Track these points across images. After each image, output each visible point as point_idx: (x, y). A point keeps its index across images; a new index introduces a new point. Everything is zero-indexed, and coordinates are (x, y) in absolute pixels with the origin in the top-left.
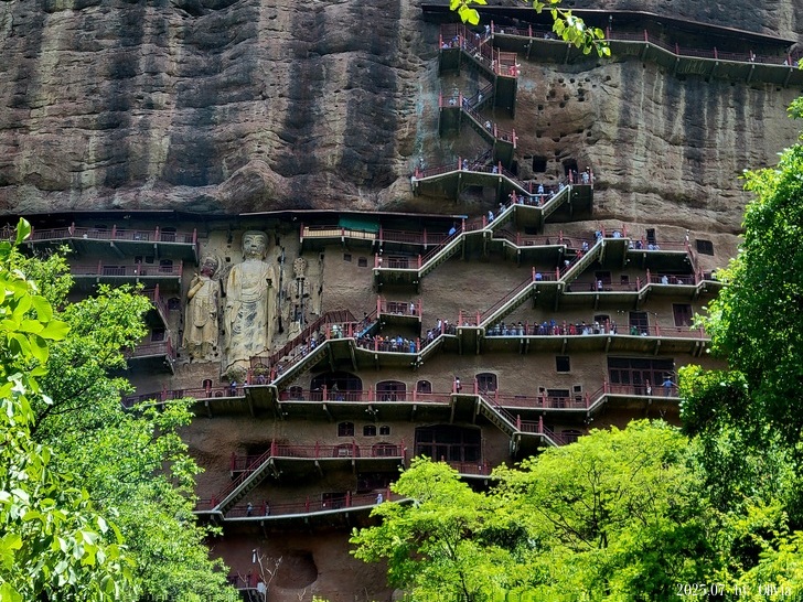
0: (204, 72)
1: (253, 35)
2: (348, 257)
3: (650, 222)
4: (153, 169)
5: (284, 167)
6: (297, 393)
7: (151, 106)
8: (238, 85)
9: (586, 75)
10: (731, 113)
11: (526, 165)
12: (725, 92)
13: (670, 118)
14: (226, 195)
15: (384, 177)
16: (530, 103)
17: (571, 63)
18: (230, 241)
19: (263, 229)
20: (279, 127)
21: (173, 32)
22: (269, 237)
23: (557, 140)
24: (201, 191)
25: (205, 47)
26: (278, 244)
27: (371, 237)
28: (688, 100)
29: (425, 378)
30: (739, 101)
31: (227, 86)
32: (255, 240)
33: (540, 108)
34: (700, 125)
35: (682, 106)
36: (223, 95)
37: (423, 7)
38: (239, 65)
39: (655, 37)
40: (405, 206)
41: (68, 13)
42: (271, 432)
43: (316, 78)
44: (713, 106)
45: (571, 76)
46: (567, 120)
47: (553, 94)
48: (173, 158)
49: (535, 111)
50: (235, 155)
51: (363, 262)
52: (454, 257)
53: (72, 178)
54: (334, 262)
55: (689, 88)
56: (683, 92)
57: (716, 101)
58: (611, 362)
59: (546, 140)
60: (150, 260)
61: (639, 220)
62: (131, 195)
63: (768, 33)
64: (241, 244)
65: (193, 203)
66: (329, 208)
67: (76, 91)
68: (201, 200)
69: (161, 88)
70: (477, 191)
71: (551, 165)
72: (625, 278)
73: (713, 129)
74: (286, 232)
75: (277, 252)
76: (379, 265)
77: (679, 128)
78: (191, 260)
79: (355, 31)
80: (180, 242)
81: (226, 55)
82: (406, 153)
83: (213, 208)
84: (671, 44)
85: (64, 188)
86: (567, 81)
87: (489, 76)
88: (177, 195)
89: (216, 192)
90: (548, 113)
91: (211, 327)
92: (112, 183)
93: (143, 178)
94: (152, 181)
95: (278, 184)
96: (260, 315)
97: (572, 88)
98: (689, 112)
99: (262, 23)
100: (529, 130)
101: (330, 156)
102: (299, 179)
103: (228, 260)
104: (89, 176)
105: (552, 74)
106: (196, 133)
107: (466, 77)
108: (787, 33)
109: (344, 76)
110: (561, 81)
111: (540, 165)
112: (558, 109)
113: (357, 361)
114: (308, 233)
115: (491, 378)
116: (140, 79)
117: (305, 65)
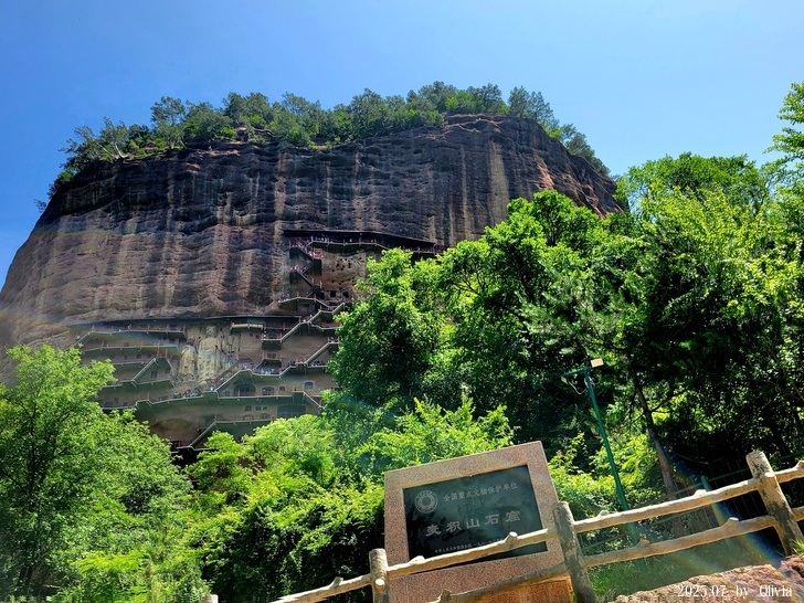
0: (191, 259)
1: (212, 243)
2: (251, 335)
4: (167, 300)
5: (224, 298)
6: (227, 394)
7: (167, 273)
8: (205, 263)
9: (351, 257)
11: (327, 294)
14: (199, 310)
15: (267, 301)
16: (328, 269)
17: (346, 252)
18: (200, 330)
19: (214, 325)
20: (222, 281)
21: (177, 242)
22: (217, 328)
23: (340, 284)
24: (188, 309)
25: (191, 248)
27: (261, 326)
29: (283, 385)
31: (200, 264)
32: (211, 329)
33: (333, 271)
36: (198, 268)
37: (285, 231)
39: (379, 242)
40: (276, 313)
41: (133, 235)
42: (215, 411)
43: (238, 260)
45: (346, 258)
46: (344, 276)
47: (338, 265)
48: (176, 295)
49: (331, 272)
50: (202, 293)
51: (257, 337)
52: (296, 333)
53: (131, 305)
54: (245, 338)
59: (336, 284)
60: (165, 339)
62: (158, 312)
63: (425, 240)
64: (205, 331)
65: (185, 314)
66: (243, 315)
67: (134, 268)
68: (188, 312)
69: (171, 265)
70: (307, 306)
71: (338, 294)
74: (225, 325)
75: (221, 334)
76: (264, 338)
78: (183, 339)
79: (255, 241)
80: (178, 331)
81: (200, 251)
82: (276, 291)
83: (193, 316)
84: (386, 245)
85: (128, 309)
86: (344, 260)
87: (310, 258)
88: (177, 311)
89: (195, 309)
90: (336, 273)
91: (191, 367)
92: (150, 306)
93: (163, 304)
94: (166, 306)
95: (221, 305)
96: (213, 361)
97: (345, 262)
99: (216, 237)
100: (329, 280)
101: (244, 293)
102: (230, 303)
104: (139, 303)
105: (338, 257)
106: (186, 284)
107: (302, 259)
108: (433, 240)
109: (250, 259)
110: (341, 260)
111: (333, 294)
112: (340, 271)
113: (253, 379)
114: (234, 326)
115: (310, 384)
116: (162, 262)
117: (233, 255)
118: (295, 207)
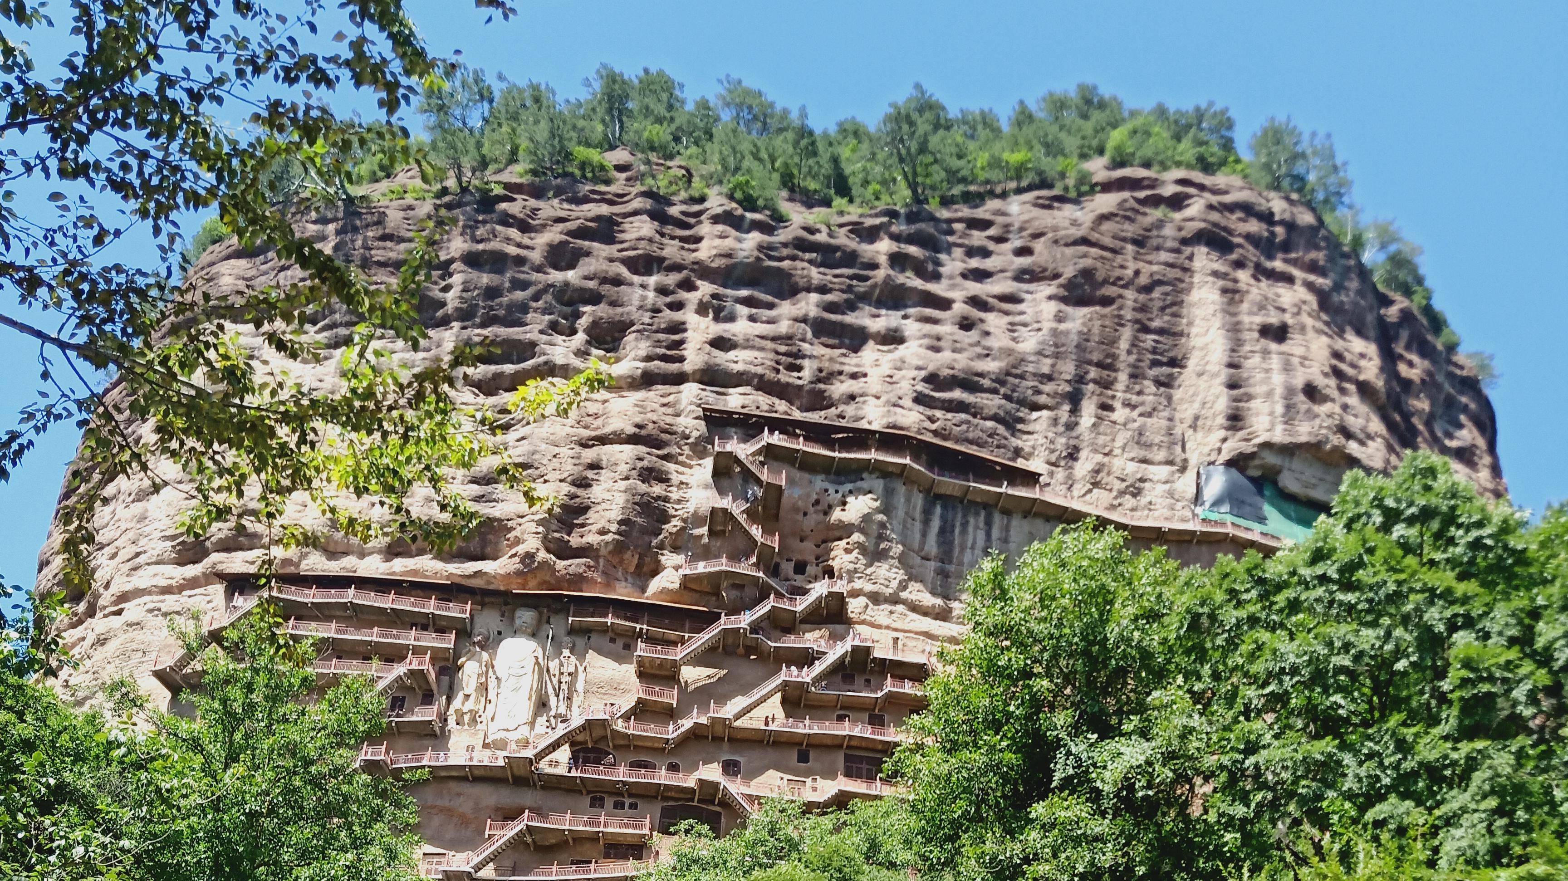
1: (540, 420)
2: (613, 639)
3: (896, 630)
5: (559, 550)
6: (554, 764)
9: (849, 486)
10: (981, 536)
11: (788, 568)
12: (977, 514)
13: (924, 534)
14: (502, 571)
15: (652, 566)
16: (795, 509)
17: (838, 473)
18: (503, 615)
19: (535, 607)
20: (557, 510)
22: (541, 614)
23: (818, 546)
24: (478, 566)
26: (548, 622)
28: (943, 518)
29: (675, 759)
30: (989, 524)
32: (526, 616)
33: (805, 514)
34: (951, 543)
35: (936, 524)
37: (704, 409)
38: (524, 447)
39: (916, 458)
40: (671, 596)
42: (527, 797)
43: (596, 466)
44: (965, 525)
45: (837, 487)
46: (830, 527)
47: (817, 502)
49: (800, 517)
50: (512, 534)
51: (627, 647)
52: (712, 647)
54: (599, 643)
55: (944, 507)
56: (938, 510)
57: (967, 522)
58: (847, 758)
59: (809, 545)
60: (425, 628)
61: (888, 627)
62: (410, 564)
63: (1021, 464)
64: (512, 619)
65: (469, 577)
66: (597, 592)
68: (478, 574)
70: (740, 587)
71: (811, 569)
72: (868, 681)
73: (963, 549)
74: (557, 612)
76: (642, 650)
77: (932, 546)
78: (464, 631)
80: (454, 612)
81: (512, 435)
82: (675, 546)
83: (489, 583)
84: (930, 467)
85: (348, 552)
86: (831, 491)
87: (759, 482)
88: (455, 568)
89: (494, 567)
90: (812, 519)
91: (478, 696)
92: (396, 549)
94: (432, 554)
95: (553, 566)
96: (526, 688)
97: (835, 498)
98: (942, 531)
100: (793, 533)
102: (573, 562)
103: (500, 633)
105: (819, 482)
106: (478, 508)
107: (740, 482)
108: (1036, 465)
109: (623, 467)
110: (826, 491)
111: (800, 568)
112: (821, 516)
113: (613, 739)
115: (736, 764)
117: (585, 454)
118: (732, 354)
